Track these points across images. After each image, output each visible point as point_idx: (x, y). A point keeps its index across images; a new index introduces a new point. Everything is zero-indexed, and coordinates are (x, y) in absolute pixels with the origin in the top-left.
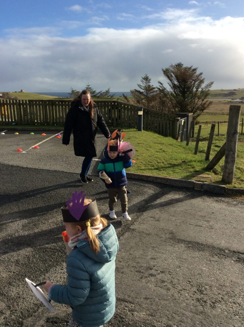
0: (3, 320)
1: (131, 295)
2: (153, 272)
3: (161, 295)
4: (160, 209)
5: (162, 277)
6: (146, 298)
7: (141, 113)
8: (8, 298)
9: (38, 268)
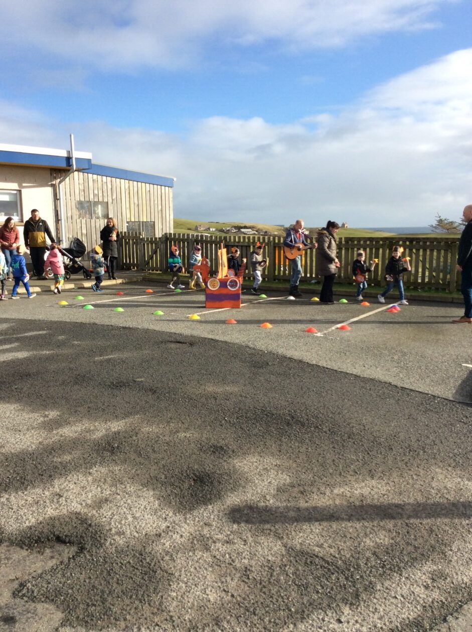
9: (286, 601)
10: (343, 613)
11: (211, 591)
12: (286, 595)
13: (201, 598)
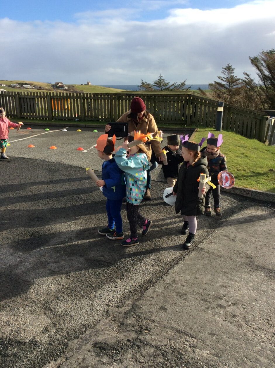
0: (47, 339)
1: (194, 327)
2: (222, 302)
3: (231, 332)
4: (236, 227)
5: (233, 310)
6: (212, 334)
7: (221, 109)
8: (54, 314)
9: (90, 283)
10: (117, 283)
11: (52, 285)
12: (90, 280)
13: (47, 289)
